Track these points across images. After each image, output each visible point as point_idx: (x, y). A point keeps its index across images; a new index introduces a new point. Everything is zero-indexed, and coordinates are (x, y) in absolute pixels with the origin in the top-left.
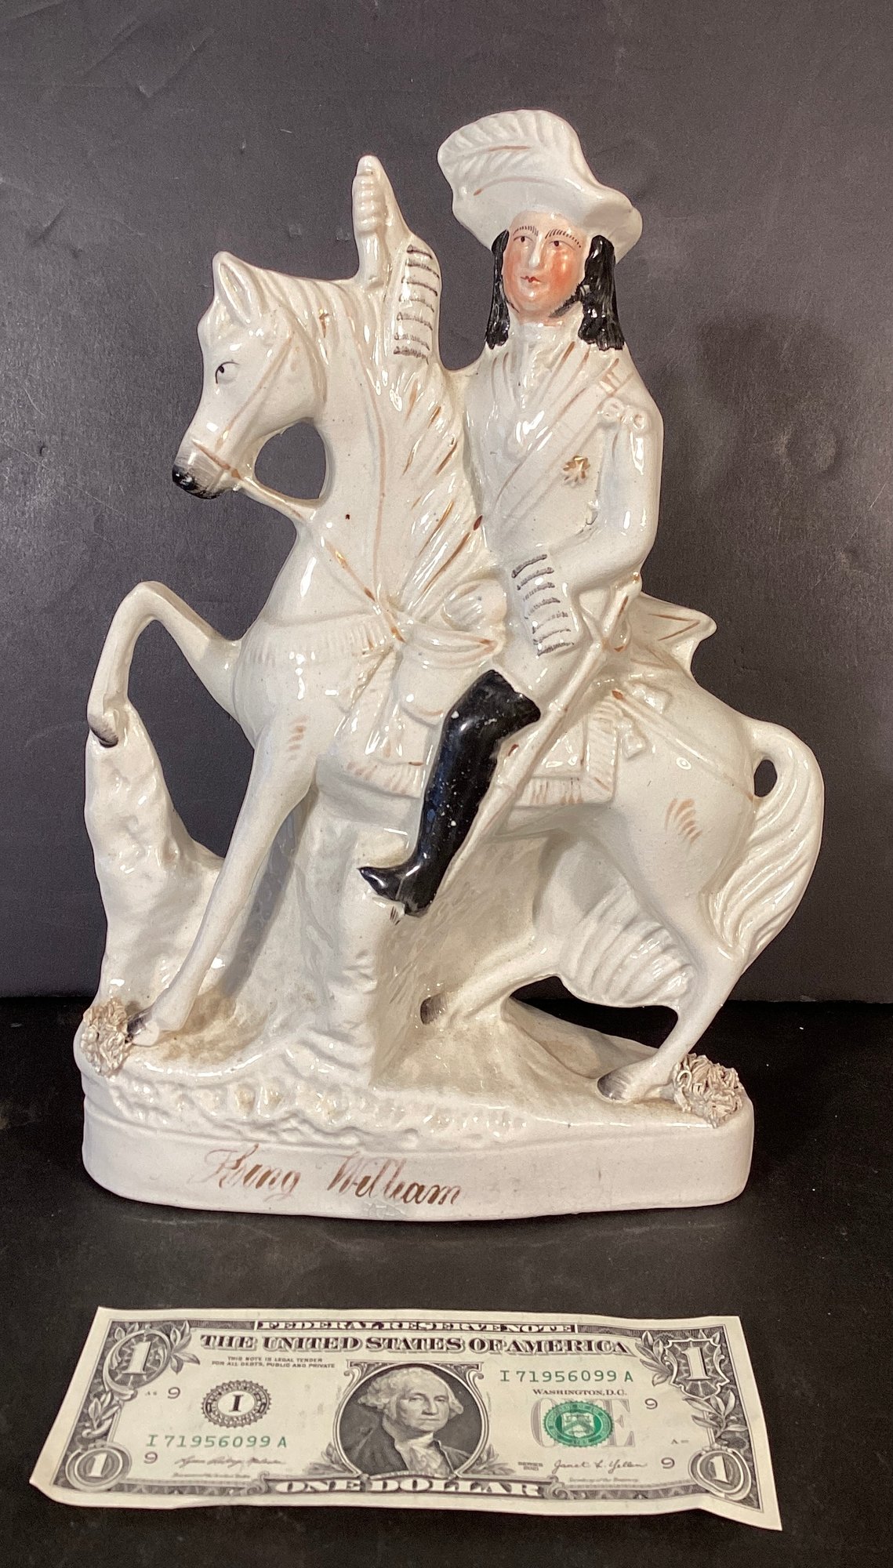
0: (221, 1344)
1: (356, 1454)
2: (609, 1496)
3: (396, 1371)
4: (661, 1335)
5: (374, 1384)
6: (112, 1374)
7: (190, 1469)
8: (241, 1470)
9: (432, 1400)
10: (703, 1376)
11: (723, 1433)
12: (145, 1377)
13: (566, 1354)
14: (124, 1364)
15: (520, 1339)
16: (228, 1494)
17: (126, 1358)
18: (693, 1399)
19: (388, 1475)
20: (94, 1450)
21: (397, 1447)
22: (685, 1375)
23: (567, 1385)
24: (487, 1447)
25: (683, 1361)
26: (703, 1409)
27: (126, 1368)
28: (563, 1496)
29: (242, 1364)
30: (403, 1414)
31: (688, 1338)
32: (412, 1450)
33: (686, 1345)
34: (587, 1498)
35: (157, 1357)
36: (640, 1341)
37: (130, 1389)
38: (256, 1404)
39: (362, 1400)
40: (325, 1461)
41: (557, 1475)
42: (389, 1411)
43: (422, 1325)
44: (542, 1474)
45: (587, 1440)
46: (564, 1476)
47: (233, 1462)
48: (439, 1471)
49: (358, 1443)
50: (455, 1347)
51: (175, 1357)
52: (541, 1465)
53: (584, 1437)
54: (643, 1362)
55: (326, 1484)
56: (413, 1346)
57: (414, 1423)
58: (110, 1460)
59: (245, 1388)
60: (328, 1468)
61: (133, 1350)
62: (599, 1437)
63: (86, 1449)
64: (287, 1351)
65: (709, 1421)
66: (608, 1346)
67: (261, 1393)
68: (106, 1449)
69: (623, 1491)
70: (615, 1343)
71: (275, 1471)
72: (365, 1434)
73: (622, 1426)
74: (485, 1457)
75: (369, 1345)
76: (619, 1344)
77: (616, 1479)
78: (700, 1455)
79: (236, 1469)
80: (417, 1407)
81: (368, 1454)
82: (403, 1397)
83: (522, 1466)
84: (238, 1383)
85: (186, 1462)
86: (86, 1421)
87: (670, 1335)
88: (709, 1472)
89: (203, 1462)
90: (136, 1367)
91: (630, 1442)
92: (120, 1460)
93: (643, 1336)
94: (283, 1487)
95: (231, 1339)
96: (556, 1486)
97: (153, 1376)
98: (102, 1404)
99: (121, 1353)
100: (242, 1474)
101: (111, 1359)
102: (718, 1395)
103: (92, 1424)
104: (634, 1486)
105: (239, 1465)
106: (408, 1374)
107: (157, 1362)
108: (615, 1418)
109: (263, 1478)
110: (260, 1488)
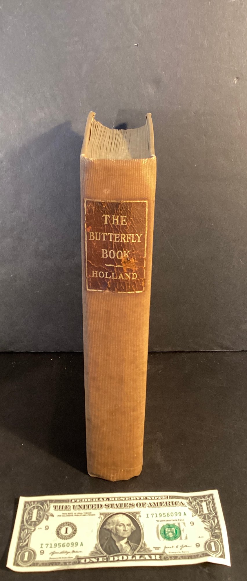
0: (60, 509)
1: (104, 547)
2: (181, 558)
3: (114, 516)
4: (194, 498)
5: (108, 521)
6: (27, 522)
7: (55, 556)
8: (70, 555)
9: (126, 526)
10: (208, 513)
11: (214, 533)
12: (37, 523)
13: (166, 507)
14: (30, 518)
15: (152, 502)
16: (67, 565)
17: (31, 515)
18: (204, 521)
19: (114, 555)
20: (24, 551)
21: (117, 544)
22: (202, 512)
23: (167, 518)
24: (144, 542)
25: (201, 507)
26: (207, 525)
27: (31, 519)
28: (167, 559)
29: (67, 516)
30: (117, 531)
31: (202, 499)
32: (121, 545)
33: (201, 501)
34: (174, 559)
35: (40, 515)
36: (188, 501)
37: (33, 527)
38: (72, 530)
39: (105, 527)
40: (95, 550)
41: (165, 551)
42: (114, 531)
43: (121, 499)
44: (160, 551)
45: (173, 538)
46: (167, 551)
47: (67, 553)
48: (130, 552)
49: (104, 543)
50: (132, 506)
51: (46, 514)
52: (160, 548)
53: (172, 537)
54: (189, 509)
55: (96, 559)
56: (119, 506)
57: (121, 535)
58: (29, 554)
59: (69, 525)
60: (96, 553)
61: (32, 512)
62: (177, 537)
63: (22, 551)
64: (80, 510)
65: (209, 529)
66: (178, 503)
67: (74, 526)
68: (28, 550)
69: (185, 556)
70: (181, 502)
71: (81, 555)
72: (107, 540)
73: (184, 532)
74: (143, 546)
75: (106, 507)
76: (182, 502)
77: (182, 552)
78: (207, 542)
79: (68, 555)
80: (121, 528)
81: (108, 547)
82: (117, 525)
83: (154, 549)
84: (66, 523)
85: (53, 553)
86: (20, 540)
87: (197, 498)
88: (210, 548)
89: (58, 553)
90: (34, 519)
91: (186, 538)
92: (33, 554)
93: (189, 499)
94: (83, 561)
95: (63, 506)
96: (165, 555)
97: (40, 522)
98: (25, 533)
99: (29, 514)
100: (70, 557)
101: (26, 516)
102: (212, 519)
103: (23, 541)
104: (188, 554)
105: (69, 554)
106: (118, 516)
107: (40, 517)
108: (181, 529)
109: (77, 558)
110: (76, 562)
